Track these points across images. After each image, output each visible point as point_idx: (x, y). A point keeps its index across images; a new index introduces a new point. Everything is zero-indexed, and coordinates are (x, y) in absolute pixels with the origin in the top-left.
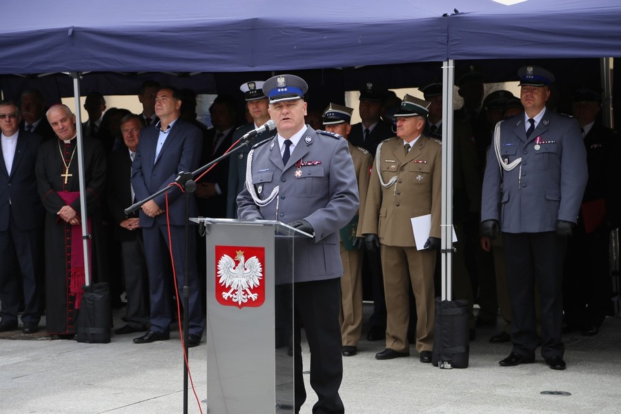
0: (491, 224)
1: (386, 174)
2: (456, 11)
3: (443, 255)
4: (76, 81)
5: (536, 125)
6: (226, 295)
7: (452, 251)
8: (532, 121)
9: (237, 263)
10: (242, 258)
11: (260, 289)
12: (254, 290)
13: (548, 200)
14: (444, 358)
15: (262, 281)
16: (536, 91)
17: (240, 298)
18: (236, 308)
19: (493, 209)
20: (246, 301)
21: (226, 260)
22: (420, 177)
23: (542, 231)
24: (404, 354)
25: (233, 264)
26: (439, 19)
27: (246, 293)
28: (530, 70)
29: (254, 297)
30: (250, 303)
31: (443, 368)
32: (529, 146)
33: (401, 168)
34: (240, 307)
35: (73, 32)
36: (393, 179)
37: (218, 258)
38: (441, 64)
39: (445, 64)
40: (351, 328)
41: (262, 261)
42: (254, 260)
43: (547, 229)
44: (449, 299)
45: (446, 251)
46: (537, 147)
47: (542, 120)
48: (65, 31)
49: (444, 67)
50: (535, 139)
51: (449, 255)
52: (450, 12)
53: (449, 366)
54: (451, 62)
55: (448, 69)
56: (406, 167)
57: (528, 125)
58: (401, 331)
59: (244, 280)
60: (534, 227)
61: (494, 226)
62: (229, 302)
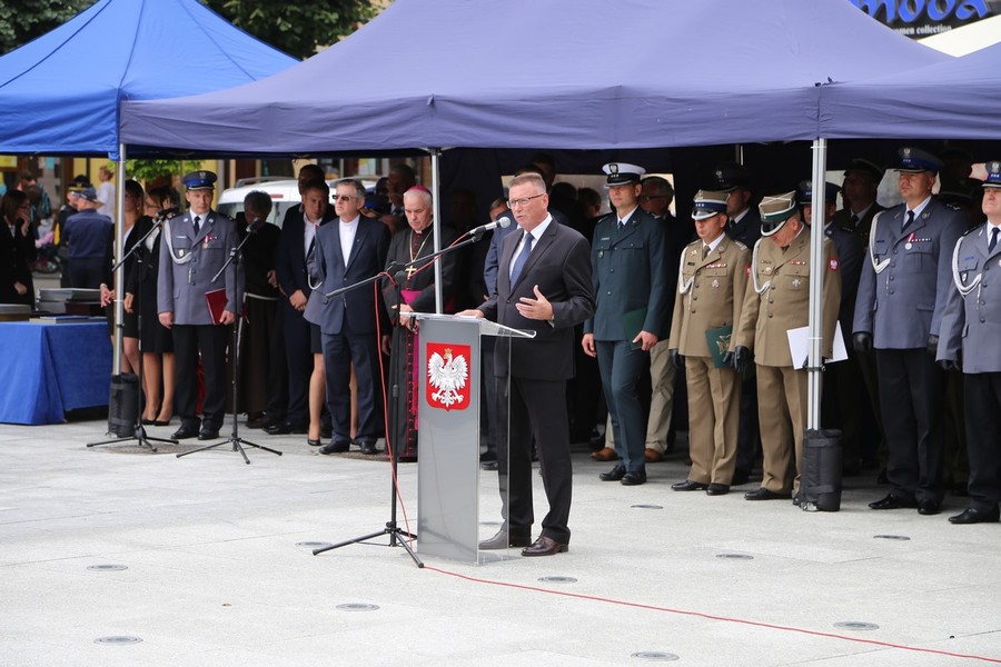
0: (861, 338)
1: (761, 277)
2: (830, 80)
3: (810, 374)
4: (434, 158)
5: (915, 218)
6: (435, 396)
7: (820, 369)
8: (911, 214)
9: (446, 361)
10: (450, 356)
11: (464, 391)
12: (460, 391)
13: (920, 310)
14: (809, 499)
15: (467, 382)
16: (914, 178)
17: (448, 400)
18: (444, 410)
19: (864, 318)
20: (452, 403)
21: (436, 357)
22: (796, 281)
23: (911, 347)
24: (784, 495)
25: (442, 363)
26: (811, 89)
27: (453, 394)
28: (907, 152)
29: (460, 398)
30: (456, 406)
31: (806, 510)
32: (900, 244)
33: (776, 271)
34: (448, 409)
35: (433, 101)
36: (767, 285)
37: (429, 357)
38: (811, 143)
39: (815, 143)
40: (722, 462)
41: (468, 360)
42: (460, 359)
43: (918, 346)
44: (816, 428)
45: (813, 370)
46: (908, 246)
47: (922, 213)
48: (424, 100)
49: (814, 147)
50: (908, 236)
51: (817, 374)
52: (824, 81)
53: (815, 508)
54: (822, 141)
55: (819, 150)
56: (781, 270)
57: (907, 217)
58: (780, 469)
59: (451, 380)
60: (902, 343)
61: (865, 340)
62: (438, 404)
